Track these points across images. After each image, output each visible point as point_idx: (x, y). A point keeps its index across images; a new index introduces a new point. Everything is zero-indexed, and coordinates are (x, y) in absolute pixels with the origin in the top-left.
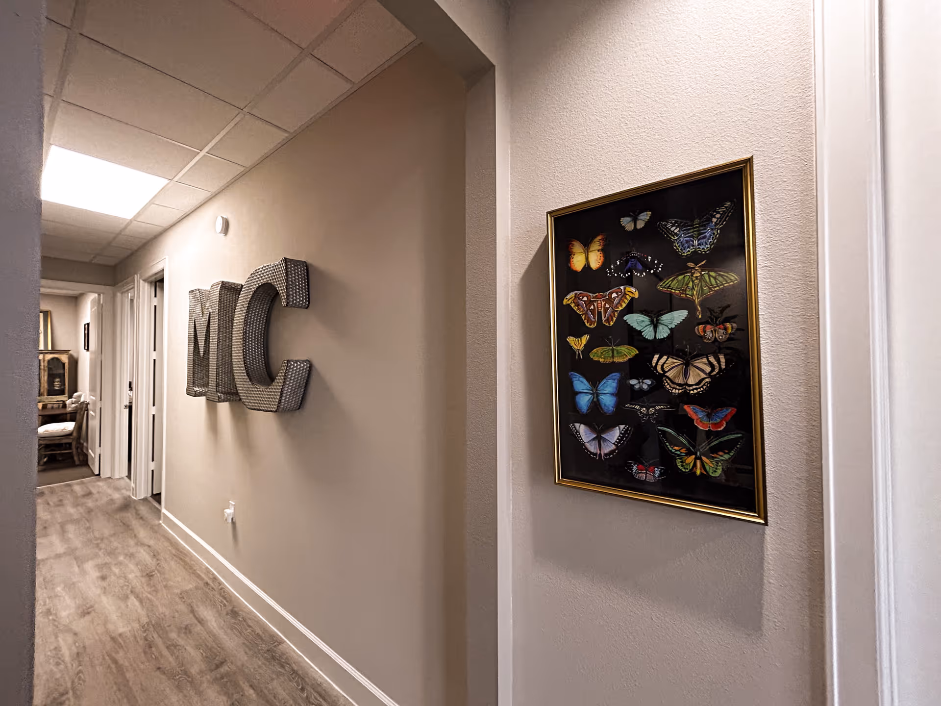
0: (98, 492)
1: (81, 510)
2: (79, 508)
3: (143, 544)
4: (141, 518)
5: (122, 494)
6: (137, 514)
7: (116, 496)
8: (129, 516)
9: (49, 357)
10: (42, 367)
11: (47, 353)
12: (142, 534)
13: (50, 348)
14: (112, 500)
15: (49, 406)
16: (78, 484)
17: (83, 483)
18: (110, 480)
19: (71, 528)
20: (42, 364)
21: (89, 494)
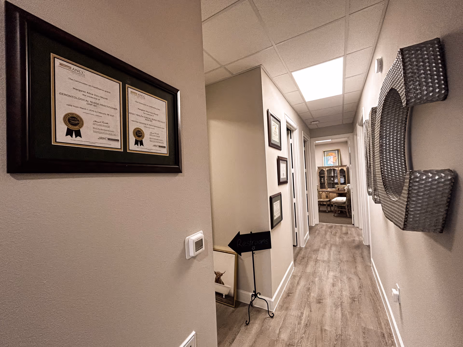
0: (351, 234)
1: (341, 240)
2: (341, 239)
3: (357, 275)
4: (363, 257)
5: (360, 238)
6: (362, 254)
7: (357, 239)
8: (358, 252)
9: (340, 168)
10: (338, 173)
11: (339, 167)
12: (360, 268)
13: (340, 165)
14: (354, 240)
15: (340, 189)
16: (345, 227)
17: (347, 227)
18: (358, 229)
19: (333, 248)
20: (338, 171)
21: (347, 233)
